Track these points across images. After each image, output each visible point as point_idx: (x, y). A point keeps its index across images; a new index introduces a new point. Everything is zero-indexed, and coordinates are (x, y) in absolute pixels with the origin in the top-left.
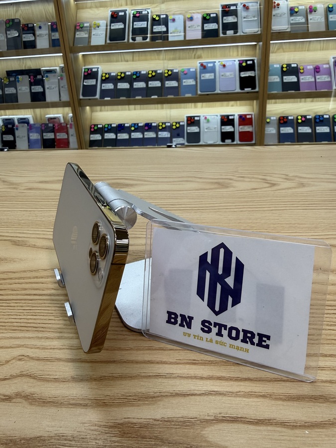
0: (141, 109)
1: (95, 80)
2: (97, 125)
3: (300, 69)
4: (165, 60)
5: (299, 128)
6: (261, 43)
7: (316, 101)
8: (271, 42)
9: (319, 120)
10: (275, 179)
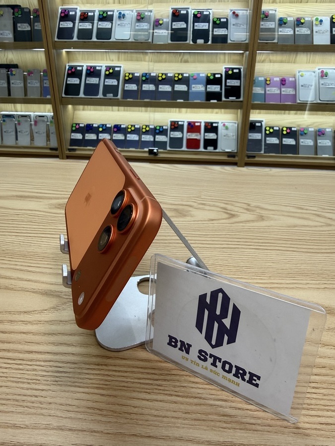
0: (124, 110)
2: (79, 124)
4: (151, 62)
6: (248, 52)
7: (300, 114)
8: (258, 52)
10: (236, 209)
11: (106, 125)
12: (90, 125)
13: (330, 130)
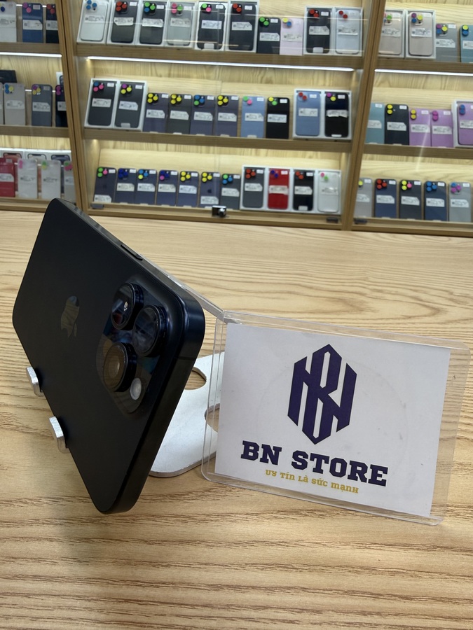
0: (175, 151)
1: (110, 101)
2: (108, 169)
3: (411, 114)
4: (218, 79)
5: (403, 198)
6: (361, 71)
7: (428, 162)
8: (376, 70)
9: (431, 189)
11: (148, 171)
12: (124, 170)
13: (468, 185)
